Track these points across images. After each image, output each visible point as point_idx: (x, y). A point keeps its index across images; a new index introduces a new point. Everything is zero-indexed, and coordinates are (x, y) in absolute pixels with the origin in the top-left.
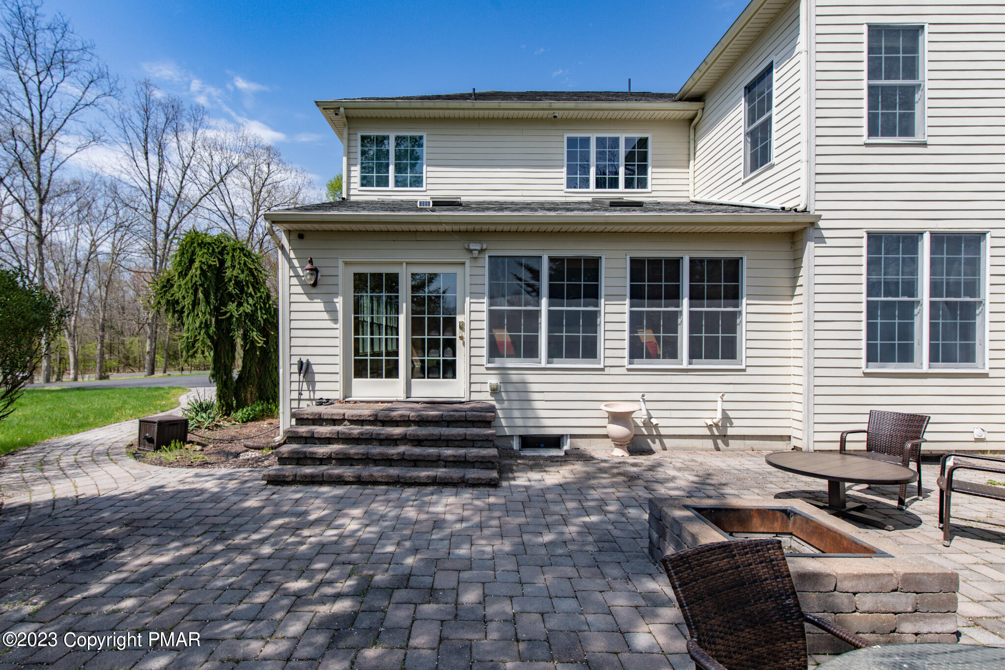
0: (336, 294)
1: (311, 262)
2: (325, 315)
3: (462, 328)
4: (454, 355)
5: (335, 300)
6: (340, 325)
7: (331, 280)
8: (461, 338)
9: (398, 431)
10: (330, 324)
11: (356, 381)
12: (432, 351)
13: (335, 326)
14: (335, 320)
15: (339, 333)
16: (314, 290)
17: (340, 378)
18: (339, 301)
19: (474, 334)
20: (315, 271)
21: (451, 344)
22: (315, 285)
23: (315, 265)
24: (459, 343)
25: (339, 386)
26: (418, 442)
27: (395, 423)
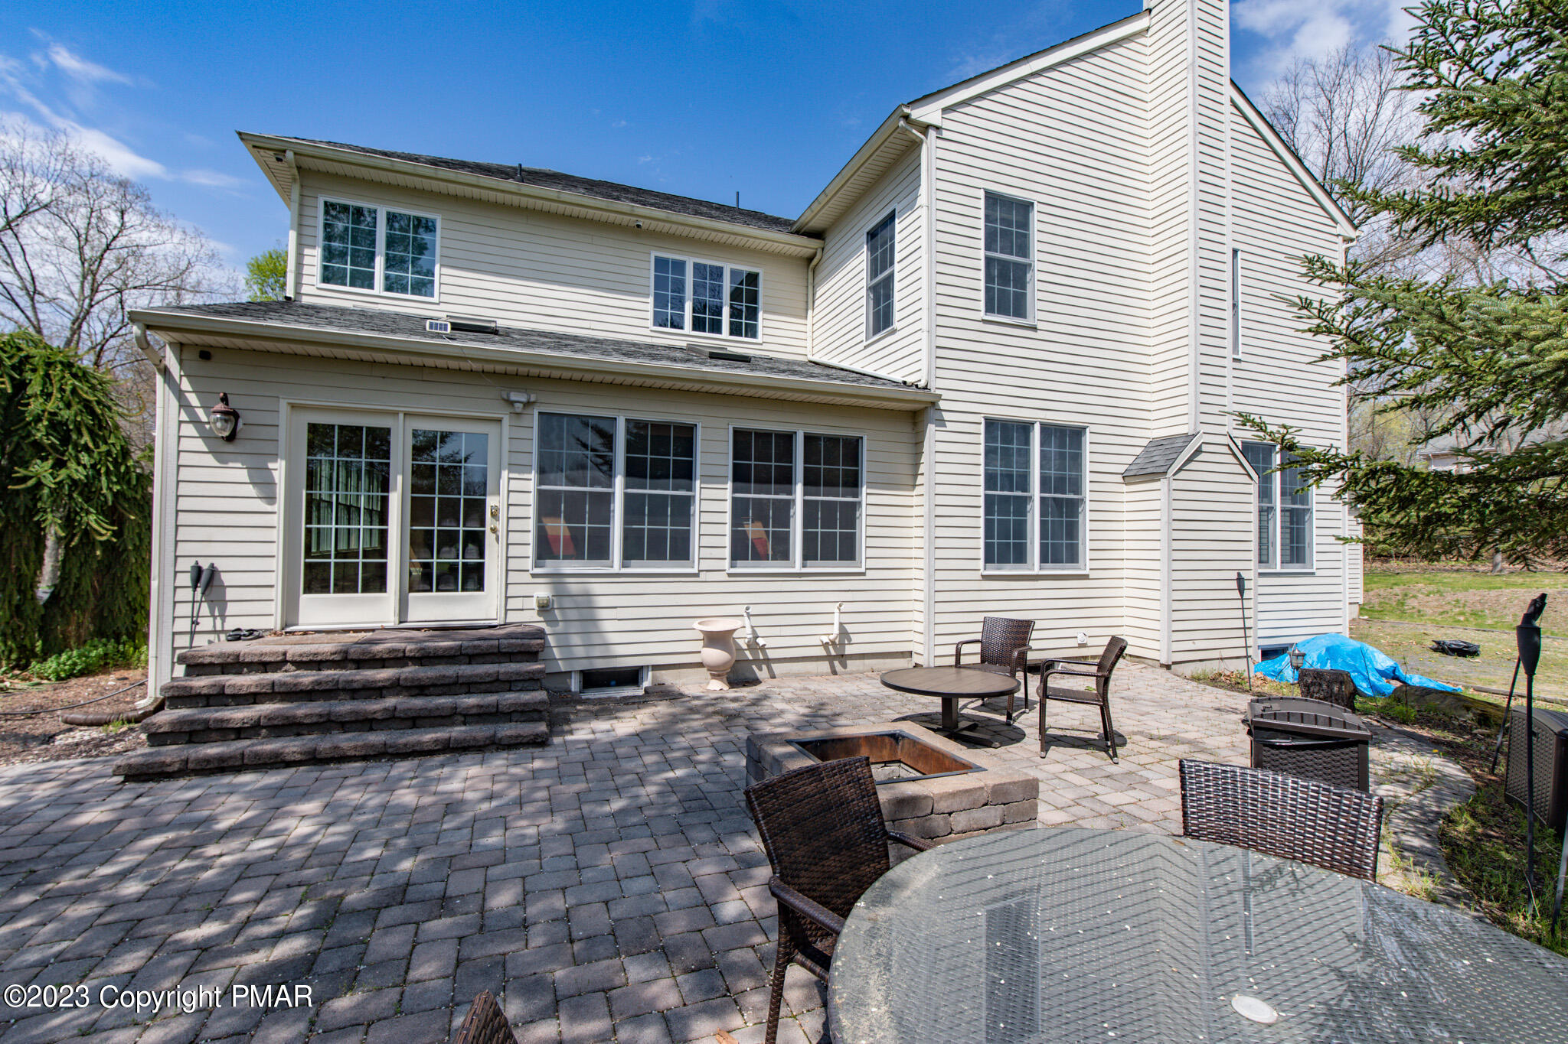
0: (274, 456)
1: (225, 399)
2: (250, 490)
3: (495, 515)
4: (482, 555)
5: (271, 465)
6: (279, 506)
7: (264, 432)
8: (494, 530)
9: (384, 674)
10: (262, 505)
11: (305, 599)
12: (446, 549)
13: (269, 508)
14: (271, 499)
15: (278, 520)
16: (229, 448)
17: (277, 594)
18: (278, 469)
19: (514, 525)
20: (232, 415)
21: (476, 540)
22: (231, 438)
23: (234, 403)
24: (489, 538)
25: (275, 608)
26: (420, 689)
27: (381, 662)
